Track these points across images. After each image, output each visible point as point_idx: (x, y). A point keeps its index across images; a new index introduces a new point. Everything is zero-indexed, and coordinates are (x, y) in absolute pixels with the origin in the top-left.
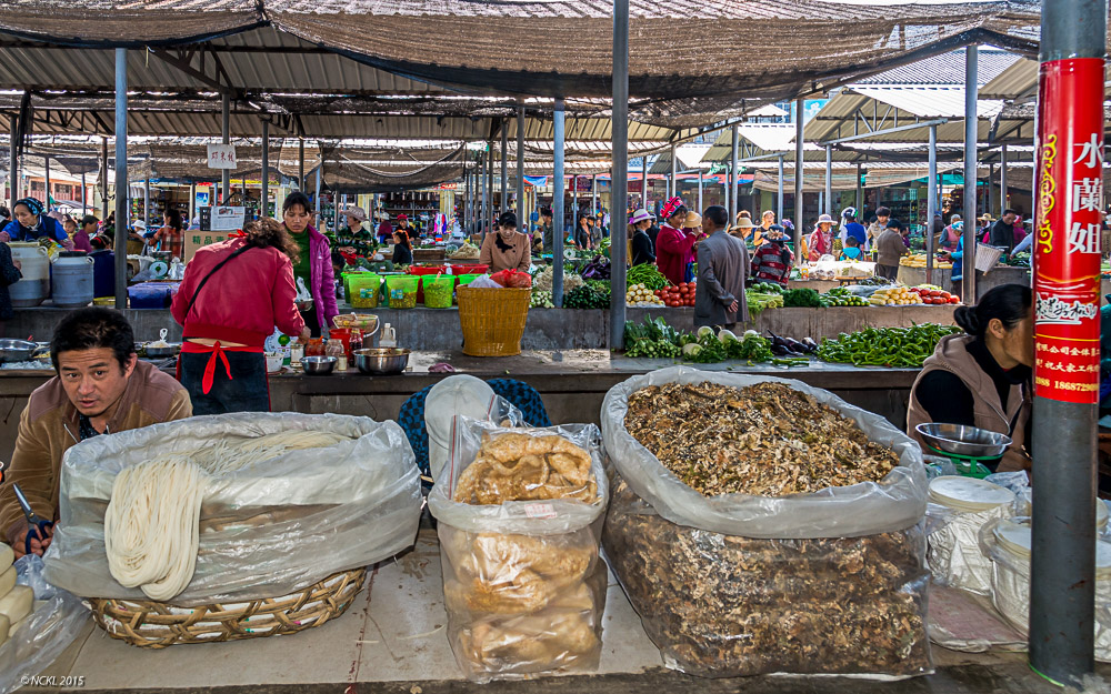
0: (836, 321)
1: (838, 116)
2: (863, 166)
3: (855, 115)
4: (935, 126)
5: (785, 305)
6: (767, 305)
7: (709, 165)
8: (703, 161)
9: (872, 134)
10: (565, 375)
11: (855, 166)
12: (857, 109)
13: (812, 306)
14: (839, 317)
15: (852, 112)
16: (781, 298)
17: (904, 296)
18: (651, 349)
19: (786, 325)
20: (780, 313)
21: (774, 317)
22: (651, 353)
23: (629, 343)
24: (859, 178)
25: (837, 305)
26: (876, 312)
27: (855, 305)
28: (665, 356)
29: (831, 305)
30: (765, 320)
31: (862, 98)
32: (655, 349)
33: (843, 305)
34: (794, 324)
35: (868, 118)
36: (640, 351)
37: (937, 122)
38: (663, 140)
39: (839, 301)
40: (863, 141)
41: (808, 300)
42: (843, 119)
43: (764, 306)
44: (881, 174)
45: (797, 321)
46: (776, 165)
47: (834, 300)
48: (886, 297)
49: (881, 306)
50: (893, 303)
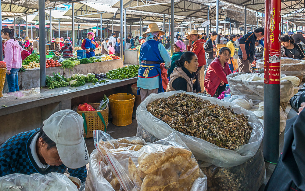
0: (94, 67)
1: (76, 9)
2: (79, 24)
3: (81, 9)
4: (102, 14)
5: (80, 64)
6: (76, 64)
7: (35, 22)
8: (33, 20)
9: (86, 15)
10: (32, 102)
11: (77, 24)
12: (81, 8)
13: (88, 63)
14: (95, 65)
15: (80, 9)
16: (79, 62)
17: (109, 58)
18: (59, 85)
19: (81, 70)
20: (79, 66)
21: (78, 67)
22: (59, 86)
23: (48, 83)
24: (78, 27)
25: (94, 62)
26: (103, 63)
27: (98, 62)
28: (64, 86)
29: (92, 62)
30: (75, 69)
31: (83, 4)
32: (60, 85)
33: (95, 62)
34: (83, 69)
35: (85, 11)
36: (55, 86)
37: (102, 13)
38: (22, 13)
39: (94, 61)
40: (82, 17)
41: (86, 61)
42: (78, 10)
43: (75, 65)
44: (84, 26)
45: (84, 68)
46: (57, 23)
47: (93, 61)
48: (105, 59)
49: (104, 61)
50: (107, 60)
